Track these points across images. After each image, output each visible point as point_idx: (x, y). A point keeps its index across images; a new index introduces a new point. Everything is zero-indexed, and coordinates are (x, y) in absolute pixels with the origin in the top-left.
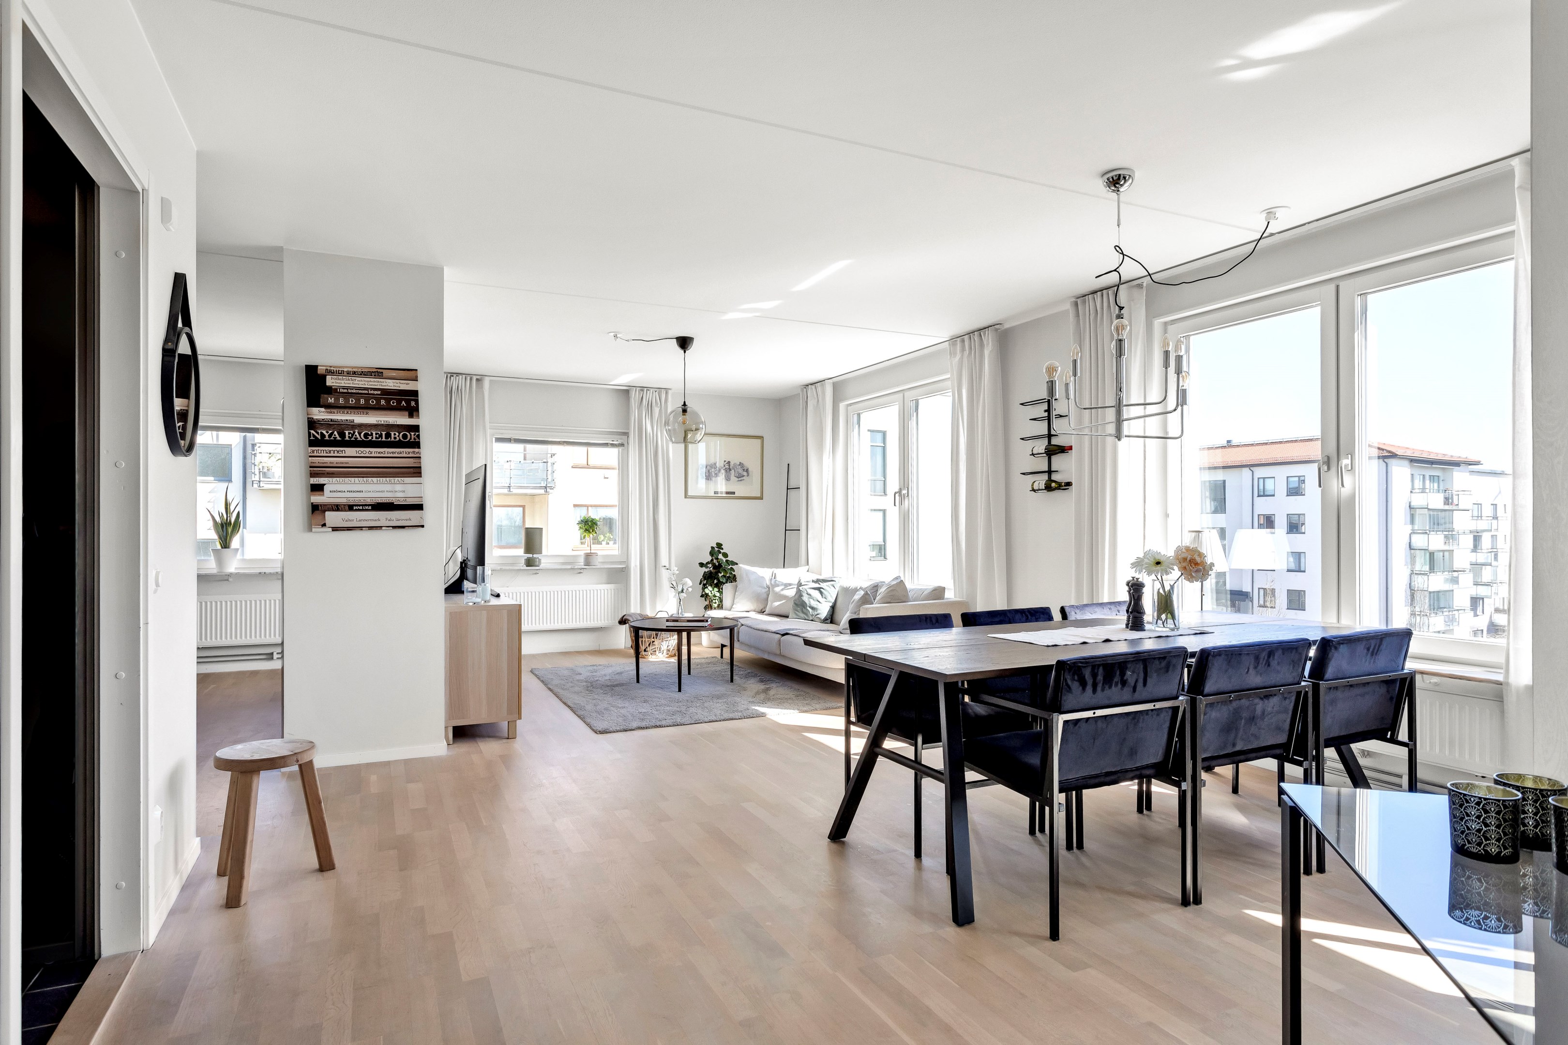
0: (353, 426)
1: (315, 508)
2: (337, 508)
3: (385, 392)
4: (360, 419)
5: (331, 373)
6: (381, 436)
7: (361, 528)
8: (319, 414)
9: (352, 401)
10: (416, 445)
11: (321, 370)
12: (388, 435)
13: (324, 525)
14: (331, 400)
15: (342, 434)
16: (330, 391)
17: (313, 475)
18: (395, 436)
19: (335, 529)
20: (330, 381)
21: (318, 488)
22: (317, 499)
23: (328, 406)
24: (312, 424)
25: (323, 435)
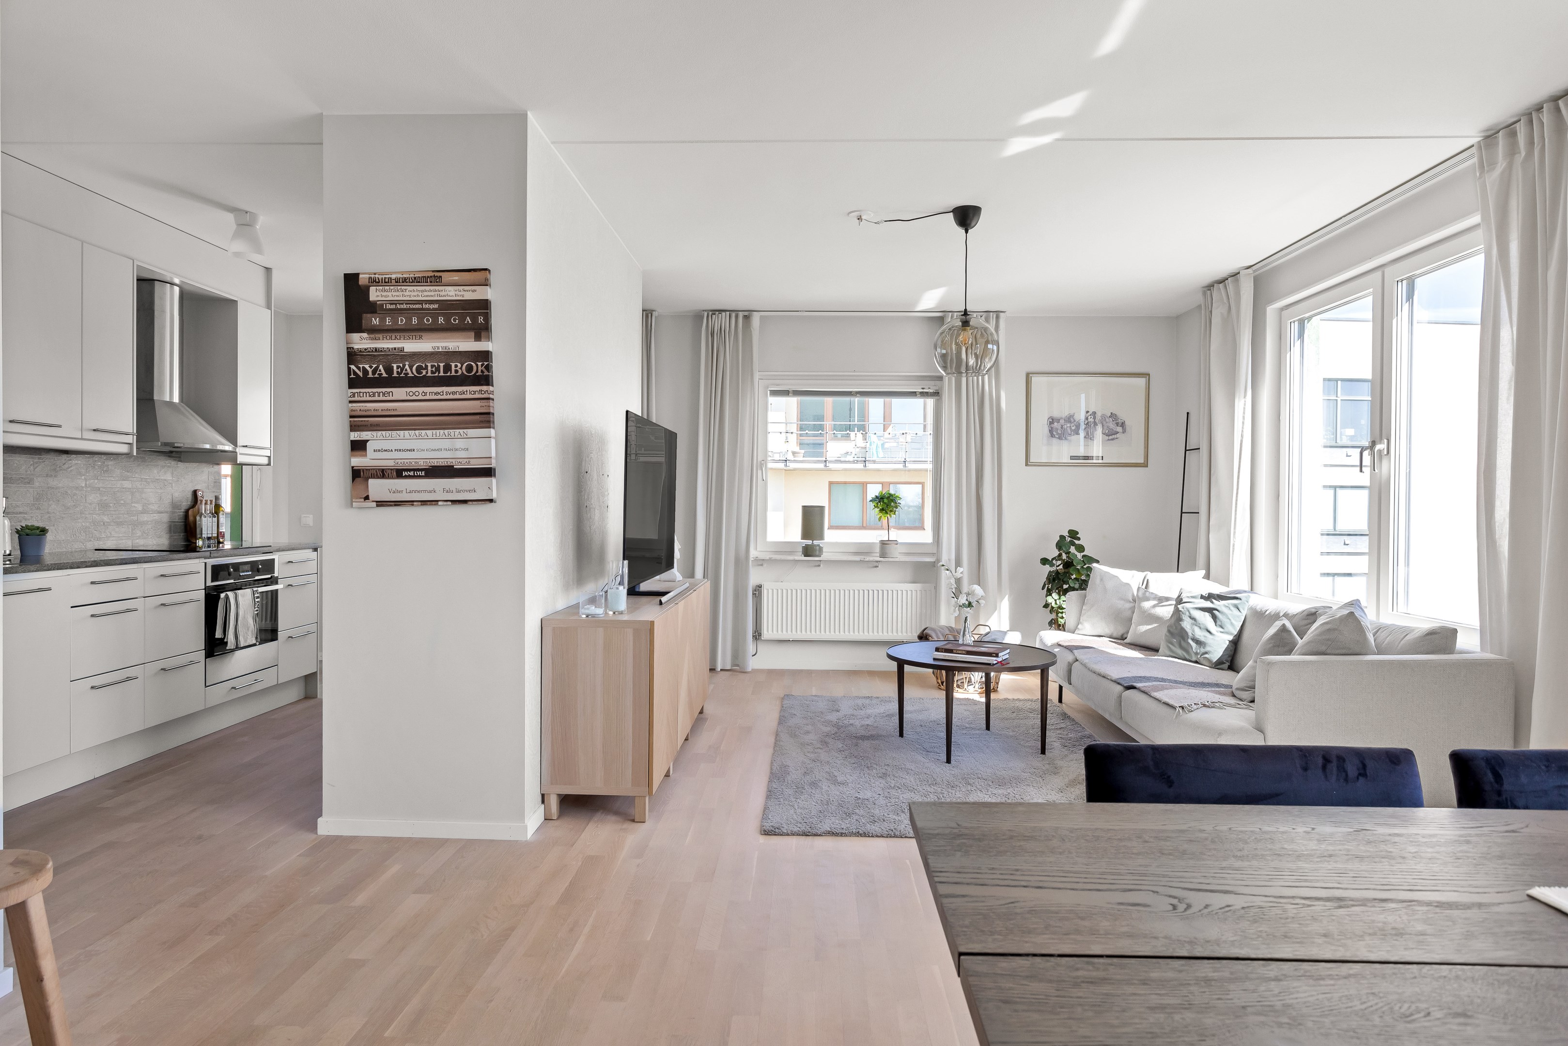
0: (401, 356)
1: (357, 474)
2: (382, 473)
3: (446, 306)
4: (411, 346)
5: (375, 282)
6: (438, 369)
7: (411, 503)
8: (361, 342)
9: (402, 321)
10: (485, 380)
11: (363, 279)
12: (447, 368)
13: (367, 498)
14: (376, 321)
15: (389, 370)
16: (374, 308)
17: (354, 428)
18: (458, 368)
19: (380, 504)
20: (375, 295)
21: (358, 447)
22: (358, 461)
23: (373, 331)
24: (352, 356)
25: (365, 371)
